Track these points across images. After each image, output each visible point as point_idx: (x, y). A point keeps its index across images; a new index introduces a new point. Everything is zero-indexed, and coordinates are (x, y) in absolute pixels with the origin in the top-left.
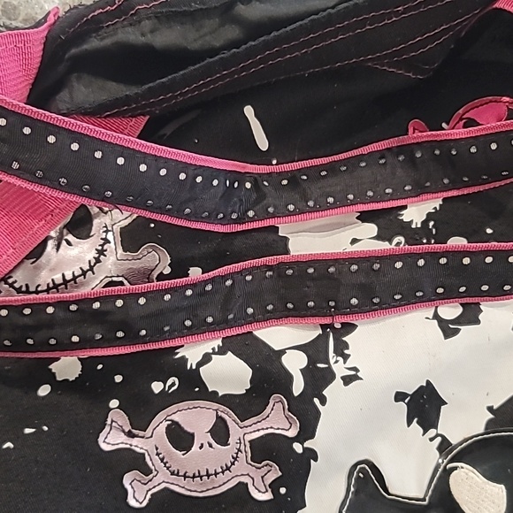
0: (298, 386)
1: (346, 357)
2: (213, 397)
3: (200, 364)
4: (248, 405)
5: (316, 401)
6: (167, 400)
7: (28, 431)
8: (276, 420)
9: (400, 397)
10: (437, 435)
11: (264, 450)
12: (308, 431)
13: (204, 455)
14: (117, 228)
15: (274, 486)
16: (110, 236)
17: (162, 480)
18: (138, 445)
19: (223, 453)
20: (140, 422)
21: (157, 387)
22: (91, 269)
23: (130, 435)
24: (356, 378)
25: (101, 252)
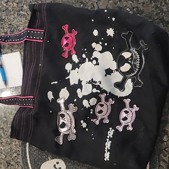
0: (99, 91)
1: (97, 82)
2: (96, 105)
3: (90, 105)
4: (99, 100)
5: (102, 89)
6: (94, 112)
7: (92, 135)
8: (103, 96)
9: (106, 76)
10: (114, 71)
11: (107, 100)
12: (106, 92)
13: (104, 109)
14: (65, 110)
15: (113, 100)
16: (66, 112)
17: (106, 117)
18: (99, 119)
19: (105, 106)
20: (96, 117)
21: (91, 113)
22: (70, 116)
23: (98, 119)
24: (100, 82)
25: (68, 114)
